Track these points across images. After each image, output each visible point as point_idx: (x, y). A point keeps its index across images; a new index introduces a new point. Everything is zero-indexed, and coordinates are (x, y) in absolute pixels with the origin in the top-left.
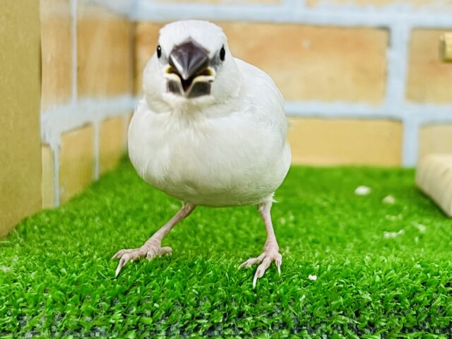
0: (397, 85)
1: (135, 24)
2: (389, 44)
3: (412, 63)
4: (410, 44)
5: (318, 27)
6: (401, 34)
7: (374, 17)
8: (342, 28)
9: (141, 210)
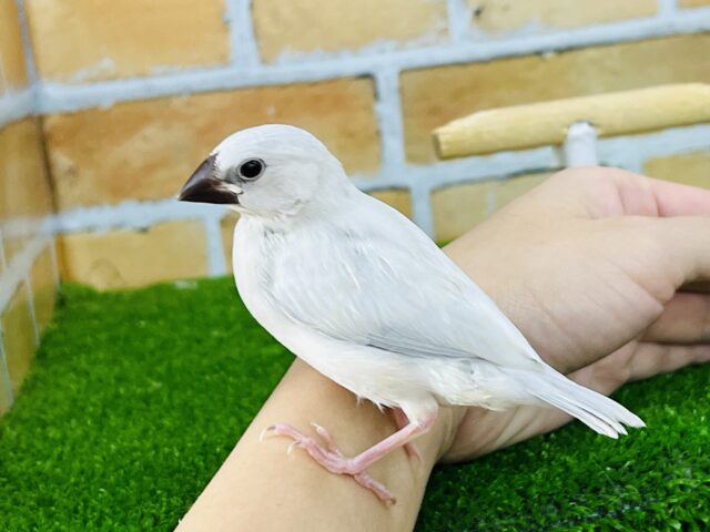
0: (393, 145)
1: (40, 119)
2: (376, 96)
3: (406, 115)
4: (401, 91)
5: (283, 86)
6: (388, 82)
7: (350, 64)
8: (313, 84)
9: (117, 396)
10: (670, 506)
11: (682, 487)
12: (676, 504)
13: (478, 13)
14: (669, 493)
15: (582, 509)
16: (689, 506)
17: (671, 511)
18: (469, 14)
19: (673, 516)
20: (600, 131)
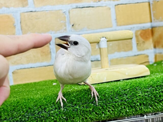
10: (137, 99)
11: (139, 96)
12: (138, 99)
13: (73, 25)
14: (137, 97)
15: (117, 100)
16: (141, 100)
17: (137, 101)
18: (71, 26)
19: (137, 102)
20: (107, 39)
